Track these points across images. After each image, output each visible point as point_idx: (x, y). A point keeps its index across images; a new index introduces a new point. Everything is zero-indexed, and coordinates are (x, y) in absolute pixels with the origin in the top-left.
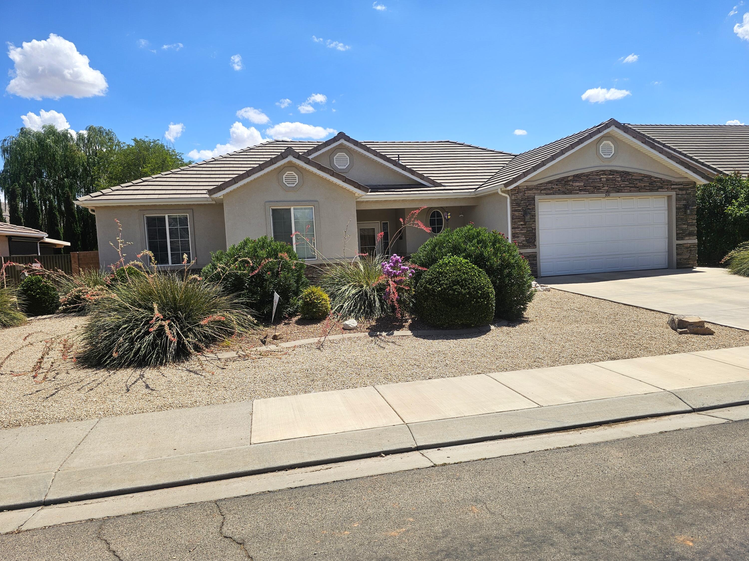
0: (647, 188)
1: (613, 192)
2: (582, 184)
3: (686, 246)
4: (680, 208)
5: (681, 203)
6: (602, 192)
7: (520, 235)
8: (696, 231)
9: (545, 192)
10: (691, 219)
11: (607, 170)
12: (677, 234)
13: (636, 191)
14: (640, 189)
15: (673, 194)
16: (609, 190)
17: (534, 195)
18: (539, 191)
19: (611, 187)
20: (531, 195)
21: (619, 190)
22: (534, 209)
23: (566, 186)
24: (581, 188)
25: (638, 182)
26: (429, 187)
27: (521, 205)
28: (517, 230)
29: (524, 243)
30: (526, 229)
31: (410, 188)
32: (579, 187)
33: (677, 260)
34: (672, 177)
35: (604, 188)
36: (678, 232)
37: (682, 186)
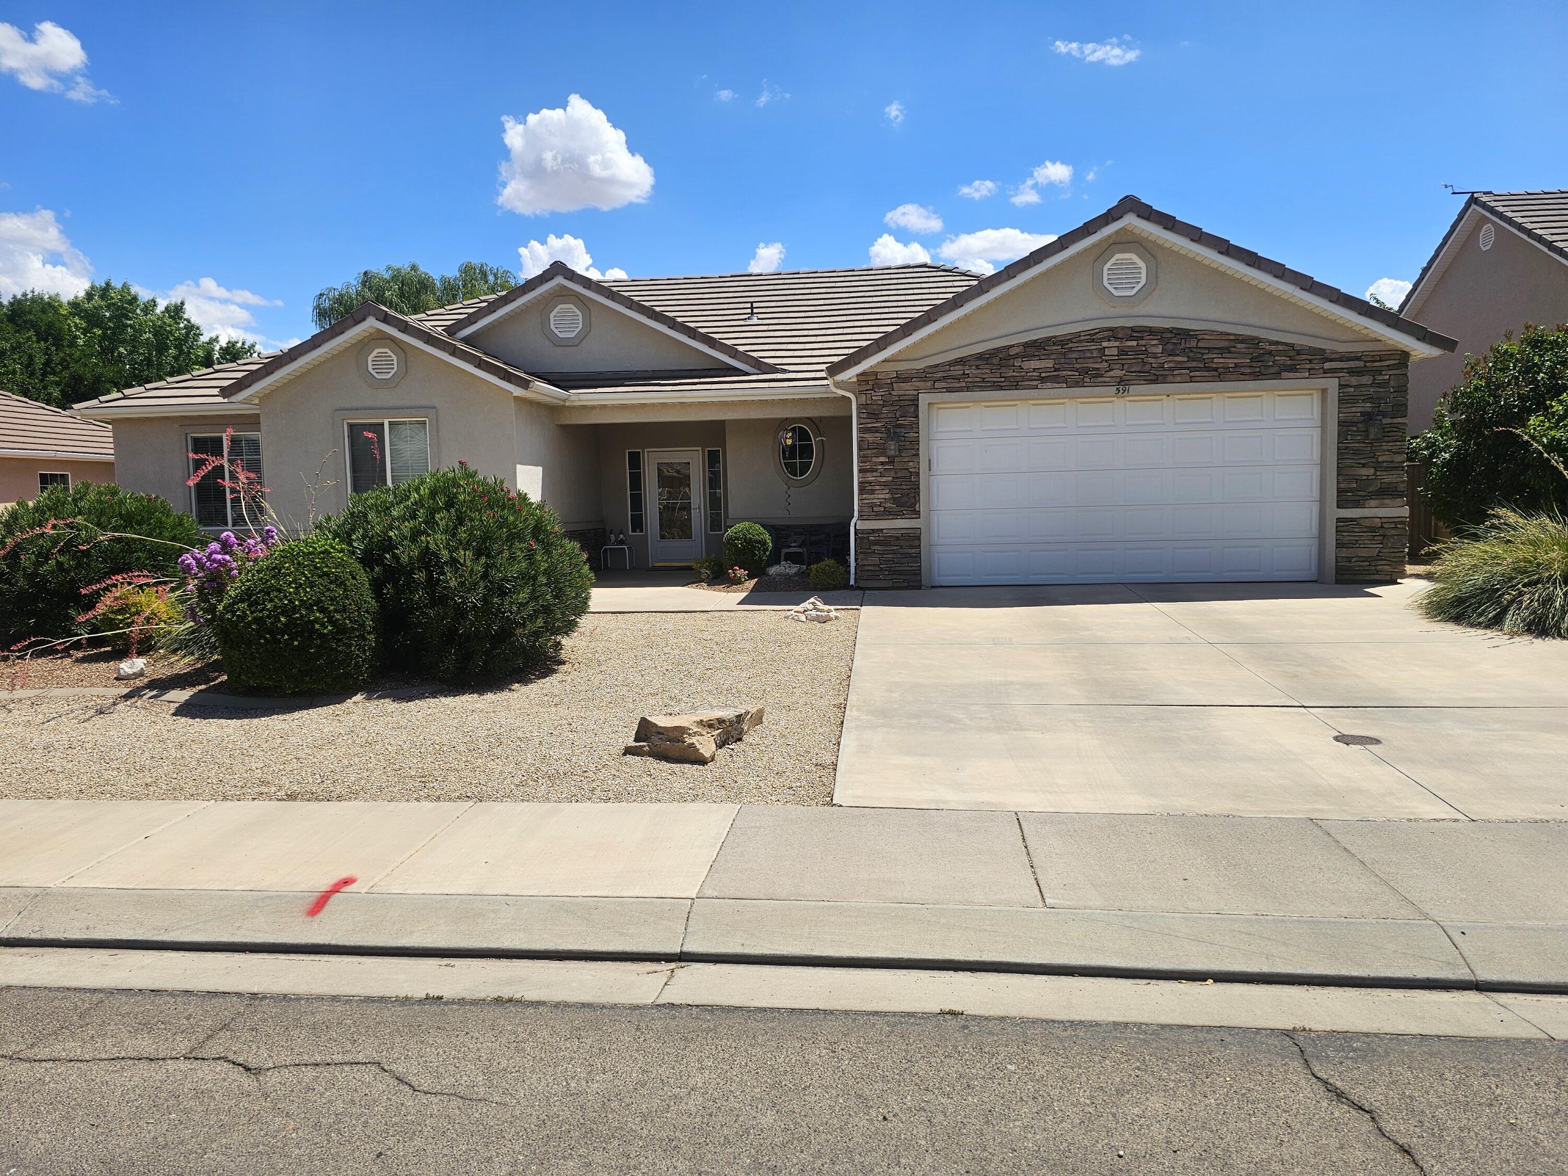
0: (1243, 370)
1: (1139, 382)
2: (1050, 364)
3: (1367, 523)
4: (1353, 423)
5: (1354, 410)
6: (1105, 384)
7: (877, 487)
8: (1405, 485)
9: (944, 385)
10: (1389, 451)
11: (1123, 328)
12: (1338, 492)
13: (1210, 379)
14: (1220, 375)
15: (1332, 384)
16: (1125, 378)
17: (916, 393)
18: (929, 384)
19: (1133, 370)
20: (907, 393)
21: (1156, 377)
22: (915, 426)
23: (1003, 370)
24: (1043, 375)
25: (1214, 356)
26: (747, 374)
27: (882, 416)
28: (869, 474)
29: (888, 505)
30: (893, 474)
31: (700, 377)
32: (1040, 371)
33: (1337, 561)
34: (1325, 339)
35: (1111, 373)
36: (1342, 486)
37: (1361, 364)
